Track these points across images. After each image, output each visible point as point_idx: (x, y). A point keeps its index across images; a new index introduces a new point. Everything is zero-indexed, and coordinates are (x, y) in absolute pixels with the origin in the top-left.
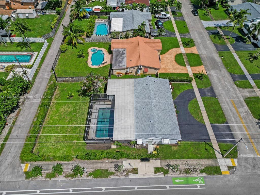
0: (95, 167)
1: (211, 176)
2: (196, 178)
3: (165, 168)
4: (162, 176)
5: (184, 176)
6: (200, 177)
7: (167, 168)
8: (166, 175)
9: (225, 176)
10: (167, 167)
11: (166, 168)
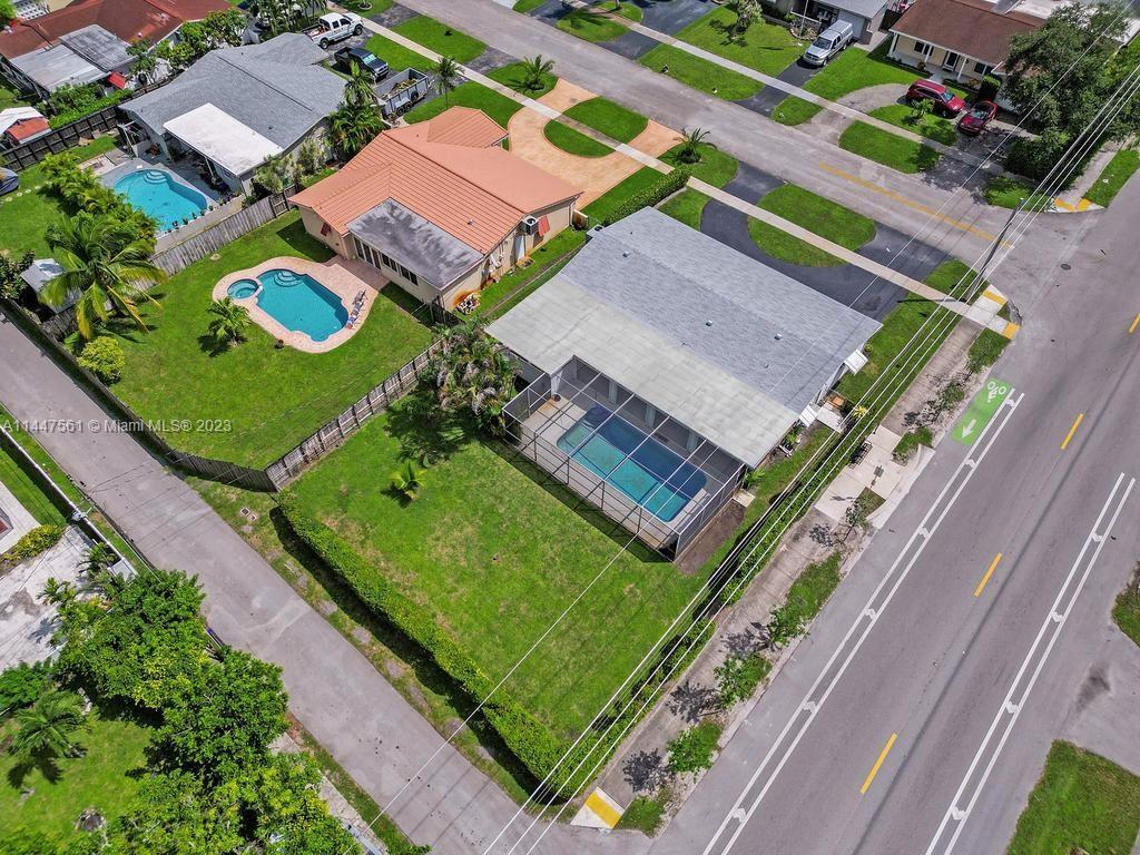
0: (780, 591)
1: (1000, 362)
2: (985, 391)
3: (913, 431)
4: (929, 454)
5: (961, 410)
6: (987, 381)
7: (915, 426)
8: (934, 443)
9: (1018, 338)
10: (912, 423)
11: (913, 429)
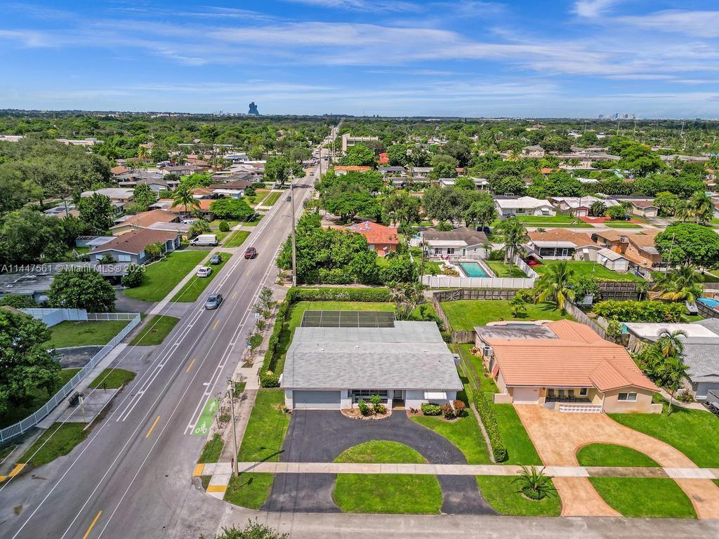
1: (202, 446)
2: (207, 426)
9: (192, 467)
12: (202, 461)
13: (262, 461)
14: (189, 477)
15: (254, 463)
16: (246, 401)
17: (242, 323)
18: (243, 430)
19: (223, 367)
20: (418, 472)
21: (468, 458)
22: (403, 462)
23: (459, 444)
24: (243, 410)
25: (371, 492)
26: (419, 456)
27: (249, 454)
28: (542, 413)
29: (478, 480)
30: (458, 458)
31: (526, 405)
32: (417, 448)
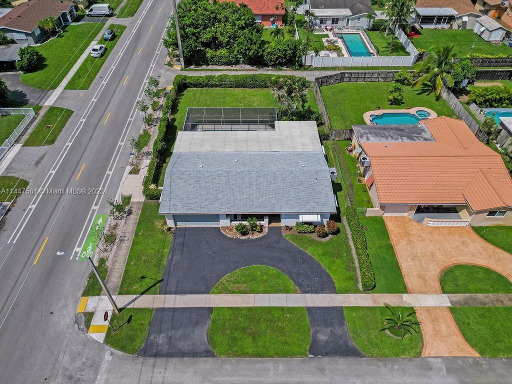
0: (153, 135)
2: (93, 250)
3: (126, 207)
9: (77, 302)
12: (86, 293)
13: (142, 294)
14: (72, 314)
15: (134, 296)
16: (132, 216)
17: (132, 117)
18: (127, 253)
19: (111, 173)
20: (291, 305)
21: (337, 285)
22: (276, 292)
23: (330, 269)
24: (127, 227)
25: (244, 330)
26: (292, 285)
27: (131, 285)
28: (410, 228)
29: (346, 313)
30: (327, 286)
31: (396, 217)
32: (290, 274)
